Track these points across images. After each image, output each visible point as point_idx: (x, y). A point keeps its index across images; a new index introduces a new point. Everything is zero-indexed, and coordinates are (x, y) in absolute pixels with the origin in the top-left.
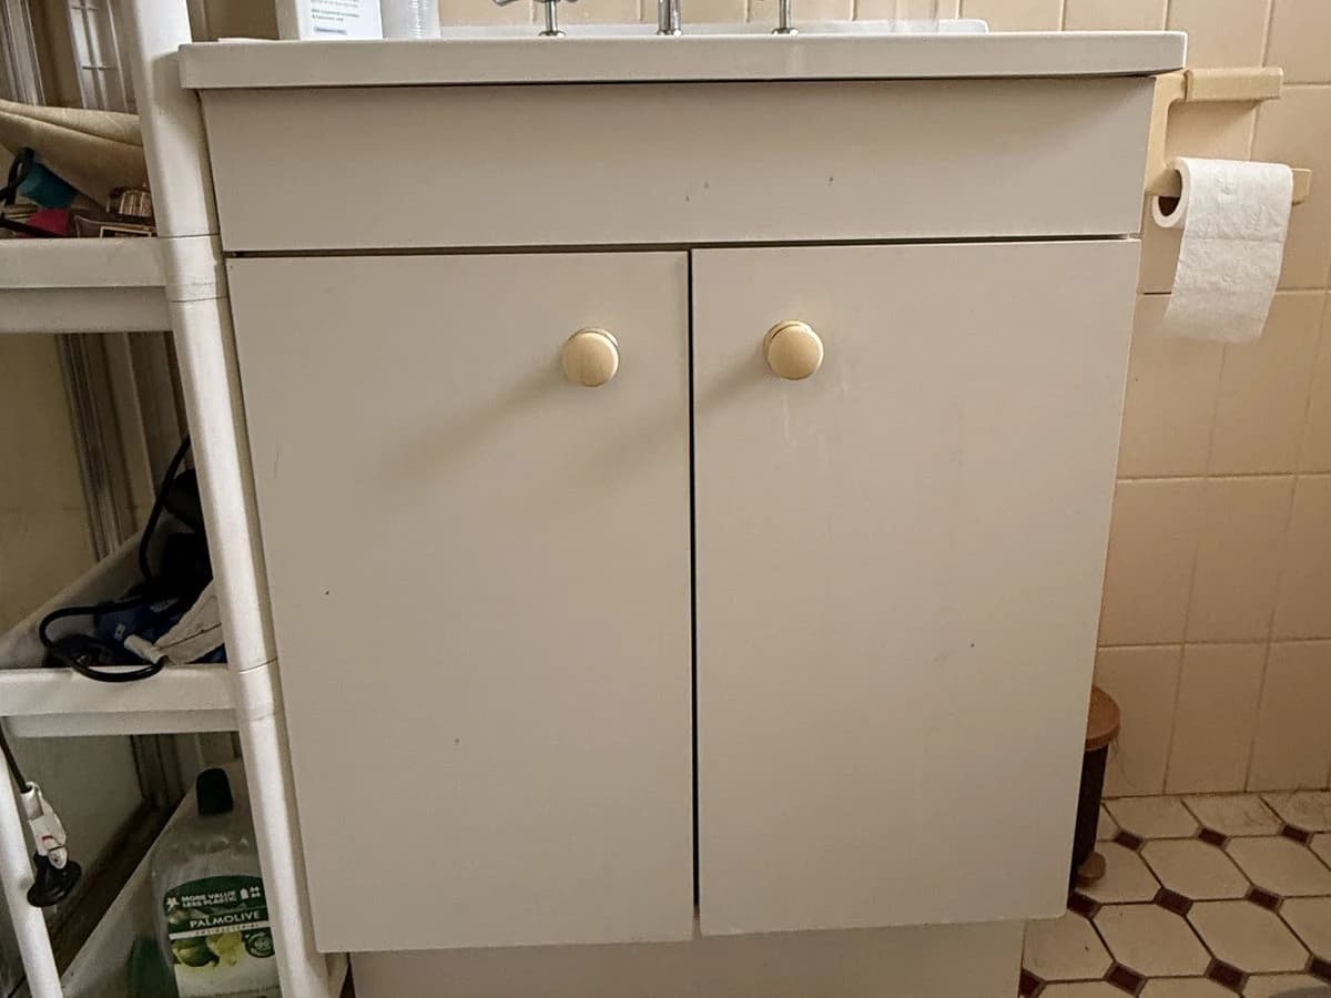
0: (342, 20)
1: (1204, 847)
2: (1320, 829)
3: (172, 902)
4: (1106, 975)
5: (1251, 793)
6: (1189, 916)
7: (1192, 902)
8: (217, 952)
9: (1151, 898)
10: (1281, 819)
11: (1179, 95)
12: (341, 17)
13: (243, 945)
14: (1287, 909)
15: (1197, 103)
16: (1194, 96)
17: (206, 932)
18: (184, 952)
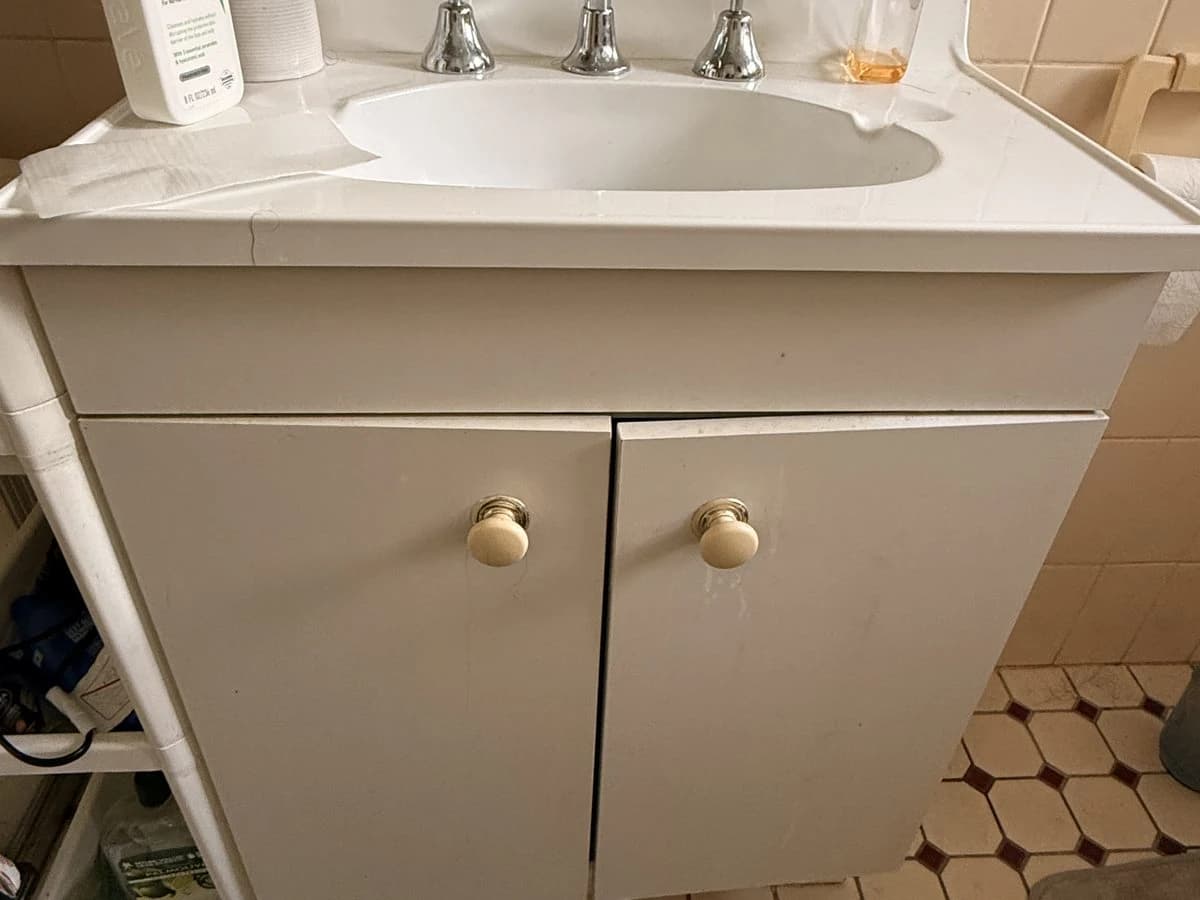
0: (203, 55)
1: (1010, 720)
2: (1107, 706)
3: (127, 865)
4: (917, 854)
5: (1057, 666)
6: (990, 795)
7: (995, 779)
8: (173, 888)
9: (961, 776)
10: (1077, 693)
11: (1166, 84)
12: (200, 52)
13: (195, 882)
14: (1069, 788)
15: (1184, 94)
16: (1183, 86)
17: (161, 877)
18: (144, 890)
